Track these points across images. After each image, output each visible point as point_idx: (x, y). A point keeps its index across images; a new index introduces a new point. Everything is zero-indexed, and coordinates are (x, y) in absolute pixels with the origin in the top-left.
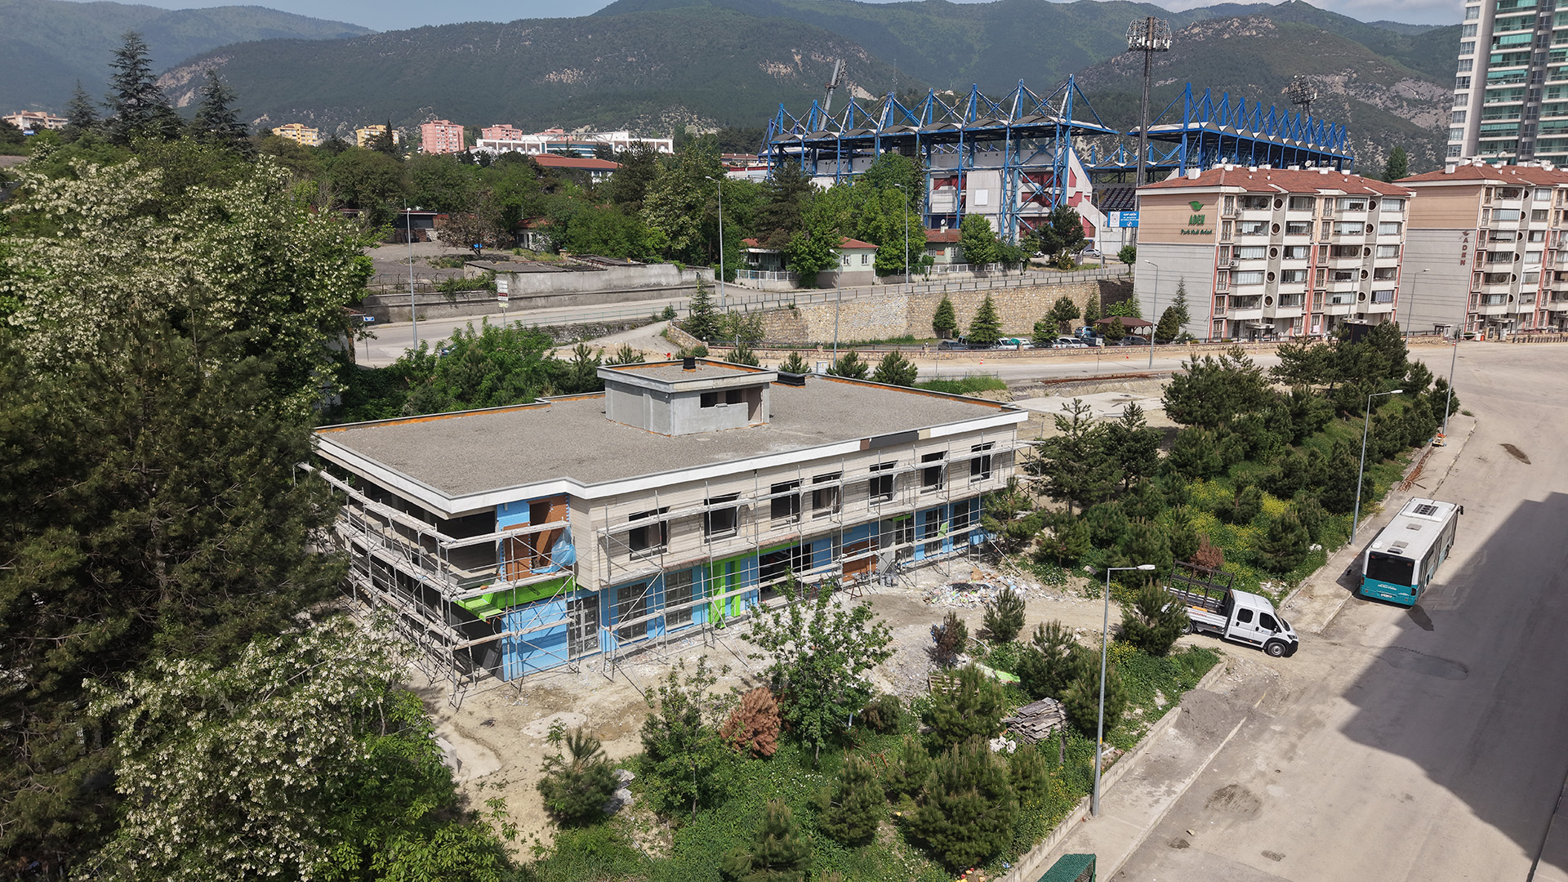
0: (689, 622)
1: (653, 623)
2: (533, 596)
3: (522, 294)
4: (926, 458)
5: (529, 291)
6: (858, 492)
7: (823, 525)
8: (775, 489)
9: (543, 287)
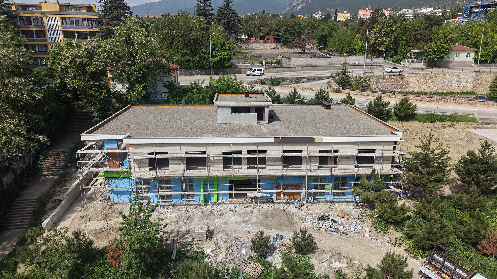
0: (194, 200)
1: (175, 196)
2: (118, 176)
3: (292, 65)
4: (321, 151)
5: (295, 65)
6: (276, 161)
7: (252, 173)
8: (224, 153)
9: (301, 63)
